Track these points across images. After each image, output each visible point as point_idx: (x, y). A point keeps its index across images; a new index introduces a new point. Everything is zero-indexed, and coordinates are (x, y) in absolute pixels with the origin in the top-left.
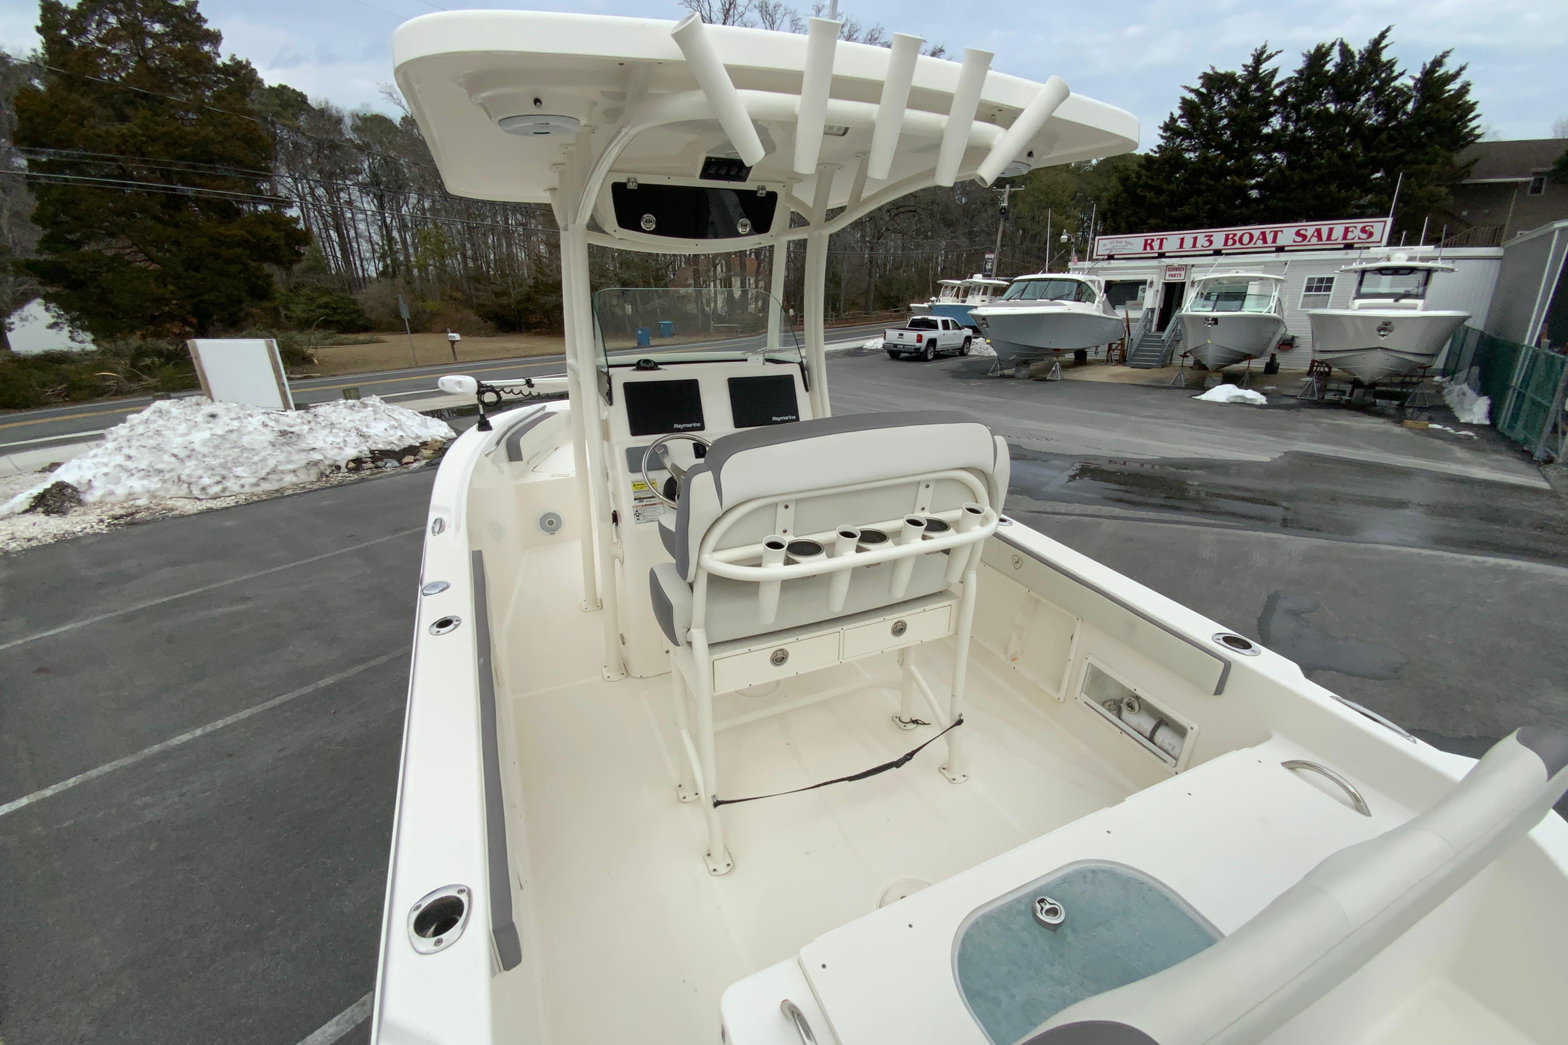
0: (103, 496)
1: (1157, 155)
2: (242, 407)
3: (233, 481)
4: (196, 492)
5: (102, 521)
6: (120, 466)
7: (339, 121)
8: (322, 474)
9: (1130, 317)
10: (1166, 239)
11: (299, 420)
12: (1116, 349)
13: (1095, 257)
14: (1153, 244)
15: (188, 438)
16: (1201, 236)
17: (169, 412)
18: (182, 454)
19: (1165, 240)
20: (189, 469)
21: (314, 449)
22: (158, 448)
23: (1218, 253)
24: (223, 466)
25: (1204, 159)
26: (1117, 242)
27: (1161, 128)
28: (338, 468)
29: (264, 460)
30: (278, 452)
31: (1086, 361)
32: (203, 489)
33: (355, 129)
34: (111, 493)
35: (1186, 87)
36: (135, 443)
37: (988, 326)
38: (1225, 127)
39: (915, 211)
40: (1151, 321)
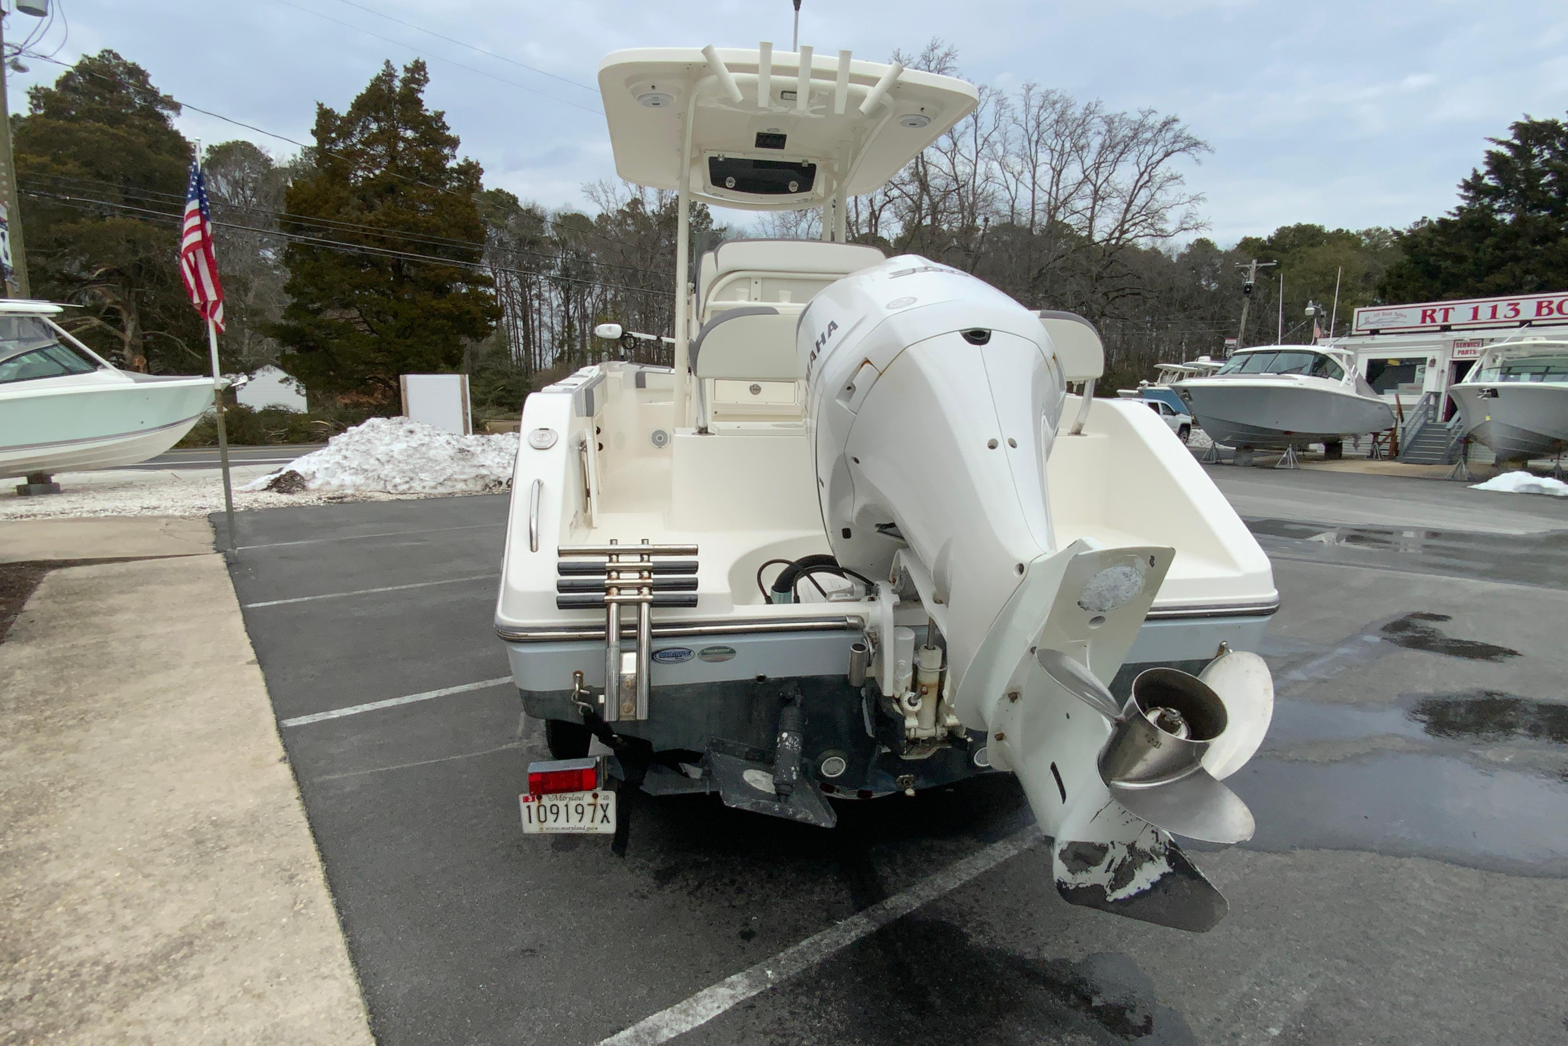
0: (322, 485)
1: (1457, 218)
2: (433, 428)
3: (418, 482)
4: (390, 488)
5: (320, 499)
6: (338, 463)
7: (541, 220)
8: (487, 486)
9: (1402, 403)
10: (1453, 308)
11: (475, 442)
12: (1384, 441)
13: (1354, 332)
14: (1435, 315)
15: (390, 447)
16: (1503, 305)
17: (379, 427)
18: (384, 459)
19: (1451, 311)
20: (387, 471)
21: (483, 466)
22: (367, 453)
23: (1525, 323)
24: (412, 471)
25: (1520, 221)
26: (1384, 314)
27: (1460, 187)
28: (500, 483)
29: (444, 469)
30: (455, 465)
31: (1341, 455)
32: (395, 486)
33: (556, 226)
34: (328, 483)
35: (1491, 140)
36: (351, 447)
37: (1190, 398)
38: (1550, 184)
39: (1138, 294)
40: (1436, 408)
